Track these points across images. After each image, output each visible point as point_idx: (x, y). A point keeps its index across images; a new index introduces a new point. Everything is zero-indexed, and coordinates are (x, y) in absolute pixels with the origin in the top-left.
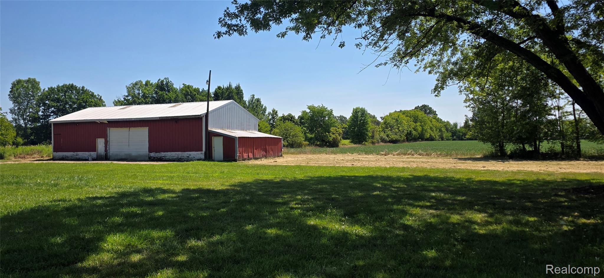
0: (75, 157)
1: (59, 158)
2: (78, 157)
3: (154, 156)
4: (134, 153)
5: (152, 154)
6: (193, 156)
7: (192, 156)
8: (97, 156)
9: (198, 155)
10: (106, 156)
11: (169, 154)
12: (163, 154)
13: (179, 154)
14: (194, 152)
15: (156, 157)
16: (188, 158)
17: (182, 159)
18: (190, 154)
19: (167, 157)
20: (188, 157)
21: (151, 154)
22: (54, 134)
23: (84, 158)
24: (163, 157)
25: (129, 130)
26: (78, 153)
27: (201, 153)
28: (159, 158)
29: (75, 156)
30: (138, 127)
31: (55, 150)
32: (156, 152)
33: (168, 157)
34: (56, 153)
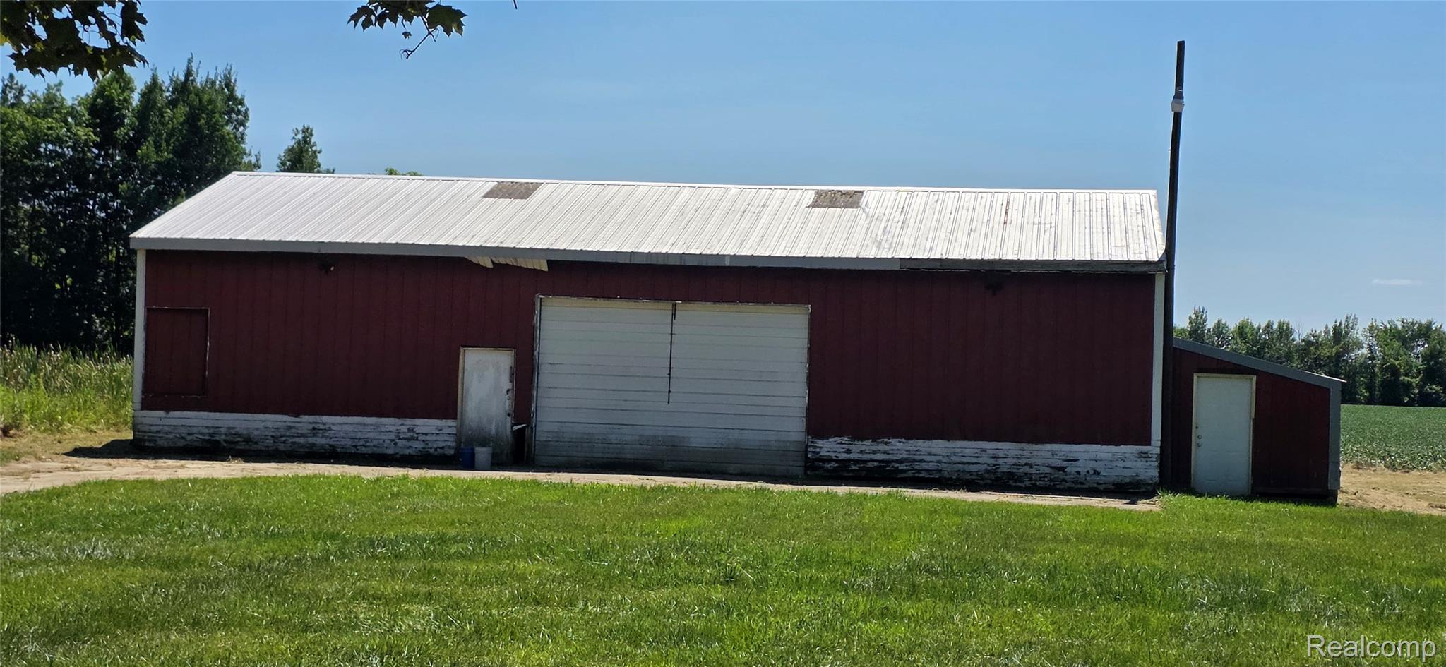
0: (302, 440)
1: (181, 443)
2: (320, 441)
3: (843, 456)
4: (700, 437)
5: (830, 447)
6: (1093, 465)
7: (1083, 466)
8: (459, 442)
9: (1121, 464)
10: (521, 439)
11: (936, 451)
12: (898, 448)
13: (1006, 452)
14: (1099, 447)
15: (856, 462)
16: (1060, 475)
17: (1020, 479)
18: (1075, 456)
19: (925, 466)
20: (1062, 469)
21: (820, 443)
22: (149, 311)
23: (364, 450)
24: (901, 461)
25: (674, 315)
26: (325, 419)
27: (1142, 456)
28: (870, 465)
29: (302, 435)
30: (744, 300)
31: (154, 396)
32: (857, 436)
33: (932, 466)
34: (161, 413)
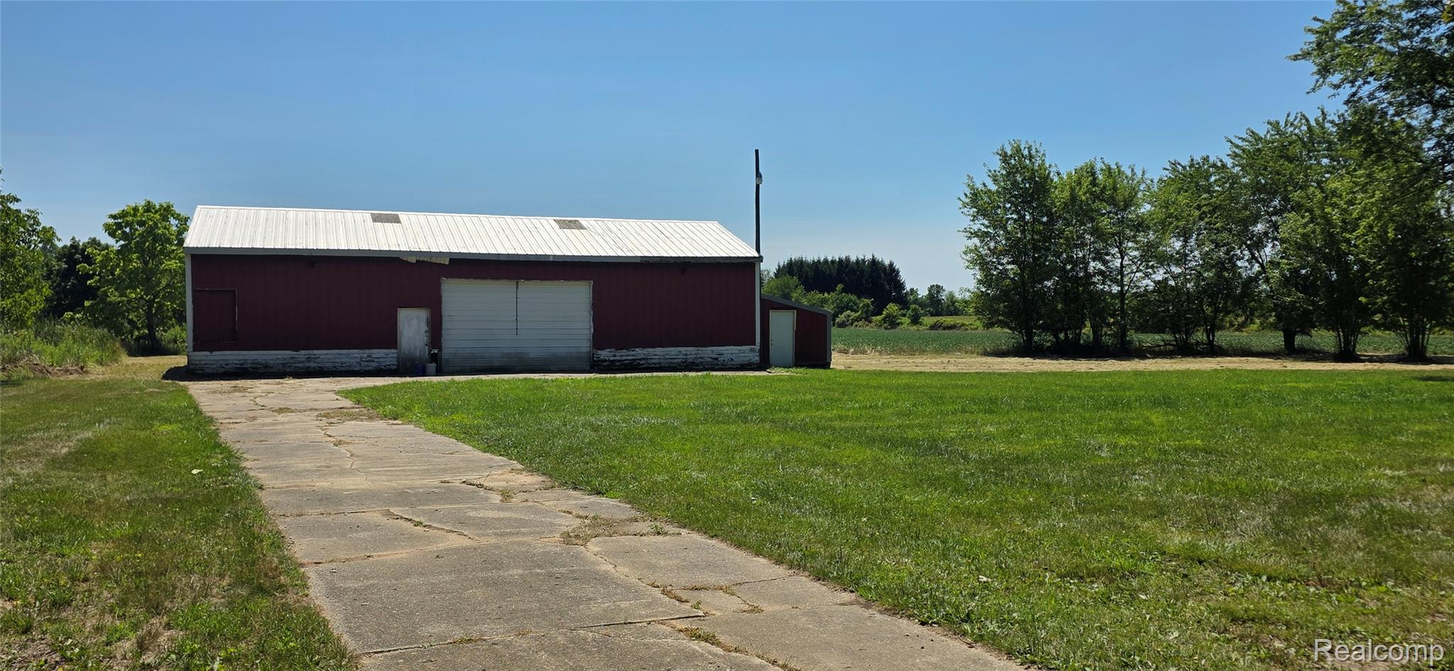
0: (301, 365)
1: (222, 370)
2: (313, 365)
3: (611, 359)
4: (534, 352)
5: (605, 354)
6: (730, 356)
7: (726, 357)
8: (398, 361)
9: (743, 355)
10: (434, 358)
11: (657, 353)
12: (639, 353)
13: (690, 352)
14: (732, 347)
15: (619, 361)
16: (716, 362)
17: (698, 365)
18: (723, 352)
19: (653, 361)
20: (716, 359)
21: (600, 352)
22: (194, 291)
23: (341, 369)
24: (641, 359)
25: (517, 288)
26: (315, 352)
27: (752, 350)
28: (626, 362)
29: (301, 362)
30: (558, 279)
31: (200, 343)
32: (619, 348)
33: (656, 361)
34: (207, 353)
